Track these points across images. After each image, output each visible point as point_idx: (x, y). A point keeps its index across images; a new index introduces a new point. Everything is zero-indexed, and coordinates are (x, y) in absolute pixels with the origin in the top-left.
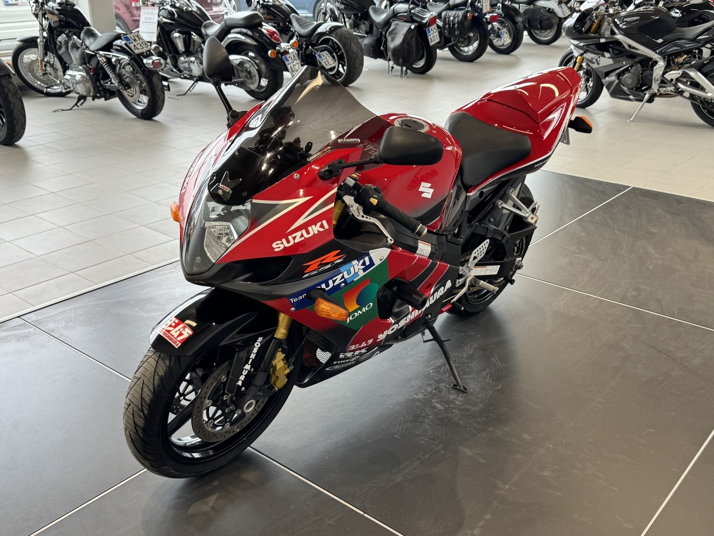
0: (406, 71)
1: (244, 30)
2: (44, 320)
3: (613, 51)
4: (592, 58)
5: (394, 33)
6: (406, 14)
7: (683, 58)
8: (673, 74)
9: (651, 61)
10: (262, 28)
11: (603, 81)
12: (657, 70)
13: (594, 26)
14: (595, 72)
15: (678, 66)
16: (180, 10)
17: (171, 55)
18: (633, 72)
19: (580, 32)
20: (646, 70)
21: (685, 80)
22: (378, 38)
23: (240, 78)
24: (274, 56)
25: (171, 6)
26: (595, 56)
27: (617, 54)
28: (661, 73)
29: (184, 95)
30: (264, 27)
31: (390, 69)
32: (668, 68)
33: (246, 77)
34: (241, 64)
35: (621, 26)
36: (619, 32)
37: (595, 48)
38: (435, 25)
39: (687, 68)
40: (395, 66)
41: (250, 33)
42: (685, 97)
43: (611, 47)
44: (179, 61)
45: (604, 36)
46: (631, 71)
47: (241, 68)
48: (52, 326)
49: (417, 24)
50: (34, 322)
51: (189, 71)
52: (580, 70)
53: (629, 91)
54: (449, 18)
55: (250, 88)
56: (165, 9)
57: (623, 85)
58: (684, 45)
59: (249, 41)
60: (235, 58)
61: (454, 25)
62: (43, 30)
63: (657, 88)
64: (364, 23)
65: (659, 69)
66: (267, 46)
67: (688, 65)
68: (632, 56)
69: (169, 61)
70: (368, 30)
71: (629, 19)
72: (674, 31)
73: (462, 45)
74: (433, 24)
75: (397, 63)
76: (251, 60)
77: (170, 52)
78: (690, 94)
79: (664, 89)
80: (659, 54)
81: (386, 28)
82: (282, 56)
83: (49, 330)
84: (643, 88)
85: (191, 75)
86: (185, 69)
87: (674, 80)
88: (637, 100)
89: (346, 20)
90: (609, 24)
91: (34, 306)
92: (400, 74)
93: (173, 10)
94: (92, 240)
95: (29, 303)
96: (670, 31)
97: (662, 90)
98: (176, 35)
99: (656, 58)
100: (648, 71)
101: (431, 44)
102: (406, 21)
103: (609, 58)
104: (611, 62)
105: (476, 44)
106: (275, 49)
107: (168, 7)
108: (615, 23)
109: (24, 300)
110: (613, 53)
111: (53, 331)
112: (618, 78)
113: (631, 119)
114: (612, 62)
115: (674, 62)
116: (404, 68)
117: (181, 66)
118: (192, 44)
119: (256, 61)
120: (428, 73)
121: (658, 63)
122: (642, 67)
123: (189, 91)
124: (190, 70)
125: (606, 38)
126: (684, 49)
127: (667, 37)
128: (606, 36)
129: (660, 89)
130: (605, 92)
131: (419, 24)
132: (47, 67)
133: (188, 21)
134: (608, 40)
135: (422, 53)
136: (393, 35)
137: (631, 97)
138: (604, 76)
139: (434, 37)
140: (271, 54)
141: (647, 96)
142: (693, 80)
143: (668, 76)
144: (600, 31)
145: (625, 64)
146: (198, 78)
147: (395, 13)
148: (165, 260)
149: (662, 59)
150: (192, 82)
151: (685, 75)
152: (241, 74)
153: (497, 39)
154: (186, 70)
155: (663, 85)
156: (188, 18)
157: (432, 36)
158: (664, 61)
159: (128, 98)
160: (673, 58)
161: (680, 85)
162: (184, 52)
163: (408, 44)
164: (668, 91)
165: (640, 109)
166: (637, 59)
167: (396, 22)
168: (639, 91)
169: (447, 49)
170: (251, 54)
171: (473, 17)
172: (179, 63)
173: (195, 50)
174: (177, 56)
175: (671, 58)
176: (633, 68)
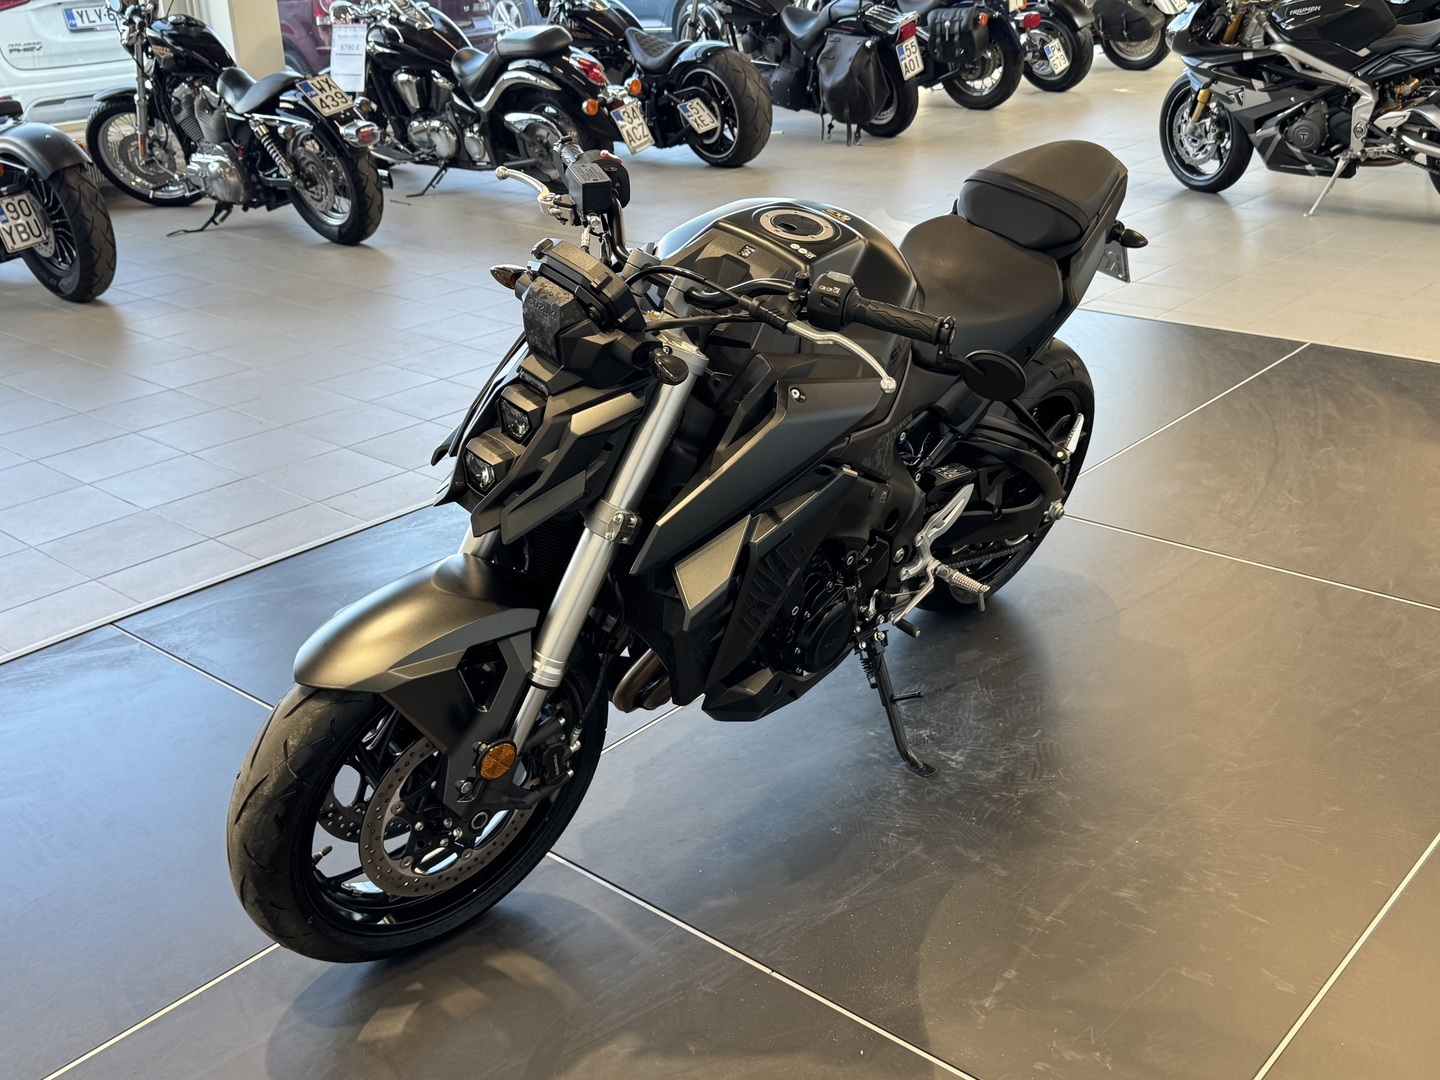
0: (858, 131)
1: (534, 63)
2: (159, 628)
3: (1270, 77)
4: (1227, 93)
5: (832, 58)
6: (854, 19)
7: (1412, 84)
8: (1393, 118)
9: (1347, 94)
10: (569, 57)
11: (1252, 136)
12: (1359, 111)
13: (1230, 29)
14: (1236, 119)
15: (1403, 101)
16: (408, 29)
17: (393, 118)
18: (1310, 117)
19: (1202, 40)
20: (1336, 113)
21: (1417, 130)
22: (801, 69)
23: (529, 157)
24: (593, 112)
25: (392, 20)
26: (1235, 87)
27: (1277, 83)
28: (1368, 116)
29: (422, 194)
30: (573, 55)
31: (827, 129)
32: (1380, 108)
33: (541, 155)
34: (531, 128)
35: (1283, 26)
36: (1281, 38)
37: (1233, 72)
38: (913, 39)
39: (1420, 104)
40: (835, 123)
41: (546, 68)
42: (1418, 164)
43: (1265, 69)
44: (409, 128)
45: (1251, 47)
46: (1306, 116)
47: (531, 137)
48: (174, 638)
49: (876, 38)
50: (141, 633)
51: (429, 148)
52: (1206, 117)
53: (1305, 156)
54: (942, 23)
55: (549, 177)
56: (381, 28)
57: (1291, 143)
58: (1413, 58)
59: (544, 83)
60: (516, 119)
61: (952, 36)
62: (143, 76)
63: (1361, 148)
64: (773, 40)
65: (1363, 109)
66: (580, 92)
67: (1422, 99)
68: (1309, 85)
69: (390, 129)
70: (780, 54)
71: (1300, 11)
72: (1391, 32)
73: (970, 76)
74: (909, 37)
75: (839, 117)
76: (549, 122)
77: (392, 113)
78: (1429, 158)
79: (1375, 149)
80: (1362, 78)
81: (816, 48)
82: (609, 110)
83: (170, 646)
84: (1333, 149)
85: (434, 156)
86: (422, 143)
87: (1395, 130)
88: (1321, 173)
89: (737, 36)
90: (1260, 24)
91: (140, 603)
92: (845, 138)
93: (395, 28)
94: (248, 478)
95: (130, 598)
96: (1384, 30)
97: (1371, 151)
98: (403, 77)
99: (1357, 87)
100: (1343, 113)
101: (907, 76)
102: (855, 34)
103: (1261, 90)
104: (1265, 98)
105: (997, 74)
106: (596, 98)
107: (386, 23)
108: (1271, 20)
109: (120, 593)
110: (1271, 81)
111: (177, 647)
112: (1281, 130)
113: (1311, 212)
114: (1269, 100)
115: (1393, 94)
116: (854, 127)
117: (414, 138)
118: (433, 94)
119: (559, 123)
120: (900, 135)
121: (1362, 97)
122: (1329, 106)
123: (431, 187)
124: (432, 146)
125: (1255, 51)
126: (1414, 66)
127: (1378, 44)
128: (1255, 47)
129: (1367, 149)
130: (1256, 160)
131: (881, 37)
132: (154, 149)
133: (426, 50)
134: (1258, 56)
135: (888, 95)
136: (829, 61)
137: (1309, 167)
138: (1252, 127)
139: (911, 60)
140: (587, 107)
141: (1341, 165)
142: (1433, 129)
143: (1383, 122)
144: (1243, 37)
145: (1295, 102)
146: (447, 162)
147: (834, 18)
148: (388, 512)
149: (1369, 89)
150: (435, 169)
151: (1416, 119)
152: (530, 150)
153: (1041, 62)
154: (423, 147)
155: (1373, 141)
156: (426, 43)
157: (907, 61)
158: (1373, 94)
159: (313, 203)
160: (1390, 86)
161: (1405, 138)
162: (419, 111)
163: (859, 77)
164: (1383, 153)
165: (1328, 192)
166: (1318, 92)
167: (836, 36)
168: (1326, 155)
169: (940, 86)
170: (550, 110)
171: (991, 21)
172: (411, 134)
173: (440, 106)
174: (406, 119)
175: (1387, 86)
176: (1311, 110)
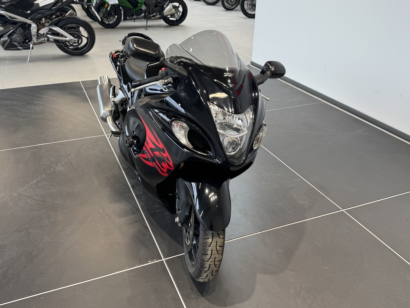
9: (27, 25)
12: (33, 29)
18: (18, 33)
20: (25, 31)
21: (50, 33)
27: (4, 23)
28: (36, 31)
36: (1, 9)
39: (49, 25)
53: (18, 45)
57: (13, 41)
78: (54, 40)
80: (30, 20)
84: (27, 41)
87: (45, 34)
88: (24, 49)
99: (30, 23)
100: (27, 30)
104: (2, 28)
112: (9, 38)
113: (28, 61)
115: (40, 23)
121: (32, 25)
122: (23, 29)
126: (45, 15)
127: (32, 9)
129: (38, 40)
137: (21, 48)
141: (31, 46)
143: (41, 32)
145: (12, 29)
149: (33, 22)
151: (50, 30)
155: (39, 37)
158: (35, 24)
161: (48, 36)
164: (43, 40)
165: (30, 54)
168: (25, 43)
176: (18, 30)
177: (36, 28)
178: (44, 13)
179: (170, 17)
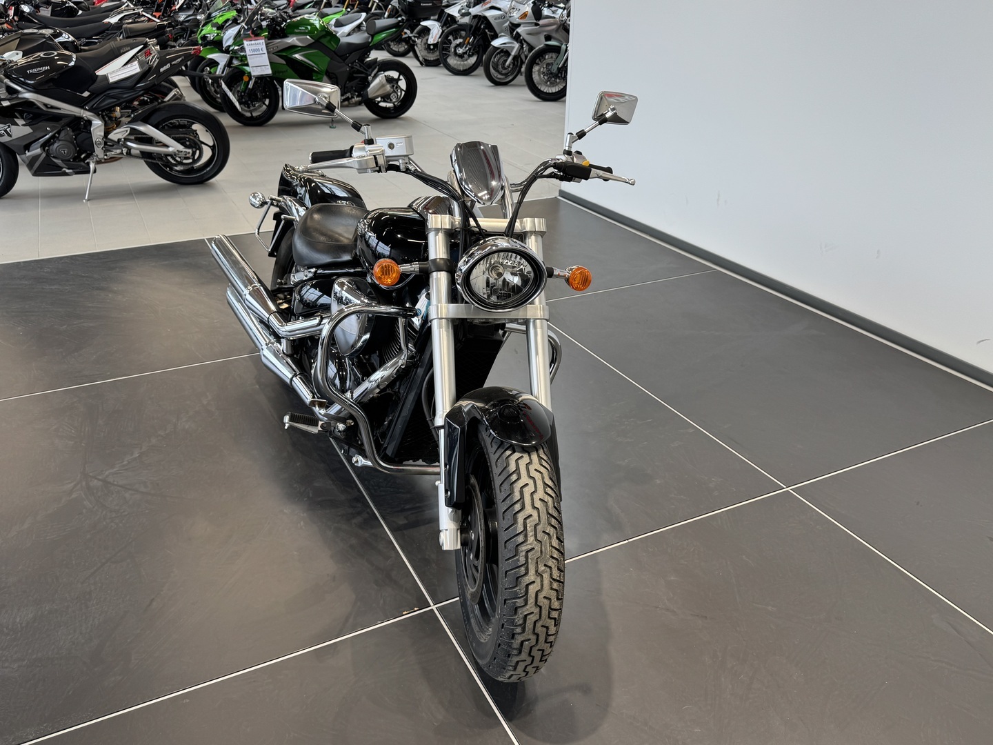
8: (117, 134)
9: (83, 121)
12: (95, 131)
14: (7, 147)
15: (118, 122)
18: (63, 139)
20: (79, 134)
21: (133, 138)
27: (34, 119)
28: (103, 134)
36: (25, 89)
42: (138, 157)
46: (60, 138)
53: (65, 164)
57: (54, 157)
63: (103, 152)
65: (98, 129)
68: (55, 118)
71: (35, 70)
78: (141, 152)
79: (113, 153)
80: (90, 110)
84: (83, 156)
87: (122, 140)
99: (88, 117)
100: (84, 134)
103: (24, 125)
104: (28, 130)
110: (29, 119)
112: (44, 150)
113: (86, 198)
114: (31, 131)
115: (111, 118)
121: (93, 122)
122: (73, 131)
125: (8, 100)
126: (122, 100)
127: (93, 88)
129: (107, 153)
141: (92, 166)
145: (50, 130)
149: (97, 116)
151: (133, 131)
155: (109, 148)
158: (99, 118)
161: (129, 144)
164: (117, 154)
165: (91, 183)
168: (79, 161)
175: (104, 113)
176: (63, 134)
177: (103, 127)
178: (120, 95)
179: (381, 101)
